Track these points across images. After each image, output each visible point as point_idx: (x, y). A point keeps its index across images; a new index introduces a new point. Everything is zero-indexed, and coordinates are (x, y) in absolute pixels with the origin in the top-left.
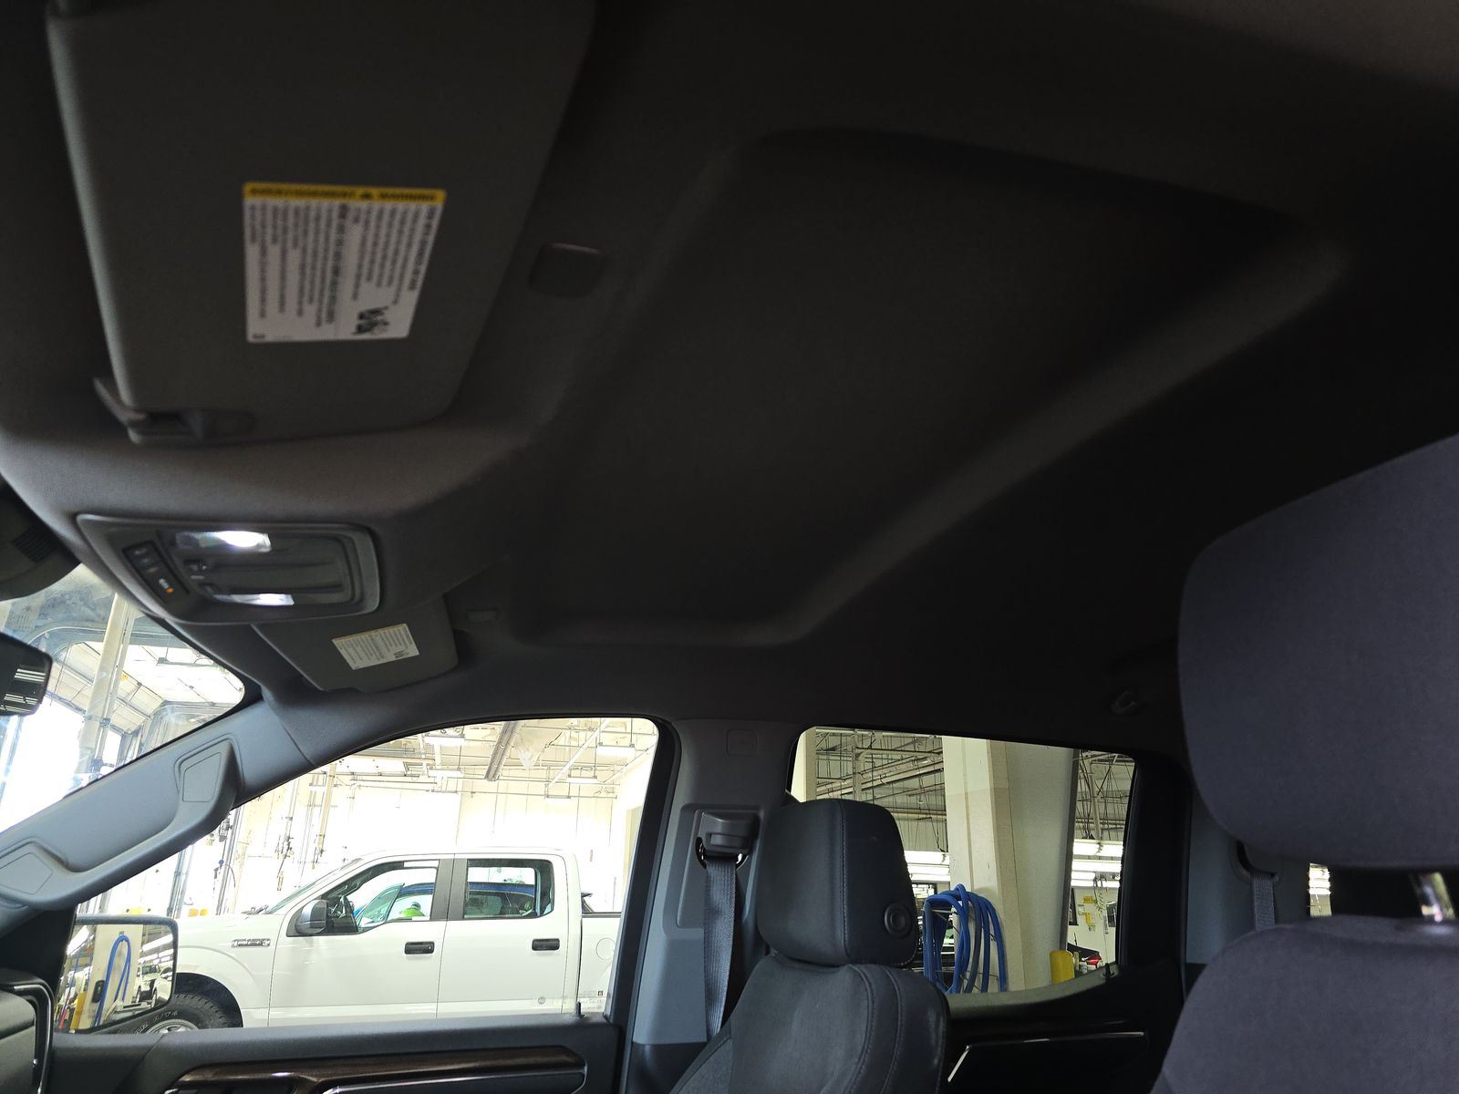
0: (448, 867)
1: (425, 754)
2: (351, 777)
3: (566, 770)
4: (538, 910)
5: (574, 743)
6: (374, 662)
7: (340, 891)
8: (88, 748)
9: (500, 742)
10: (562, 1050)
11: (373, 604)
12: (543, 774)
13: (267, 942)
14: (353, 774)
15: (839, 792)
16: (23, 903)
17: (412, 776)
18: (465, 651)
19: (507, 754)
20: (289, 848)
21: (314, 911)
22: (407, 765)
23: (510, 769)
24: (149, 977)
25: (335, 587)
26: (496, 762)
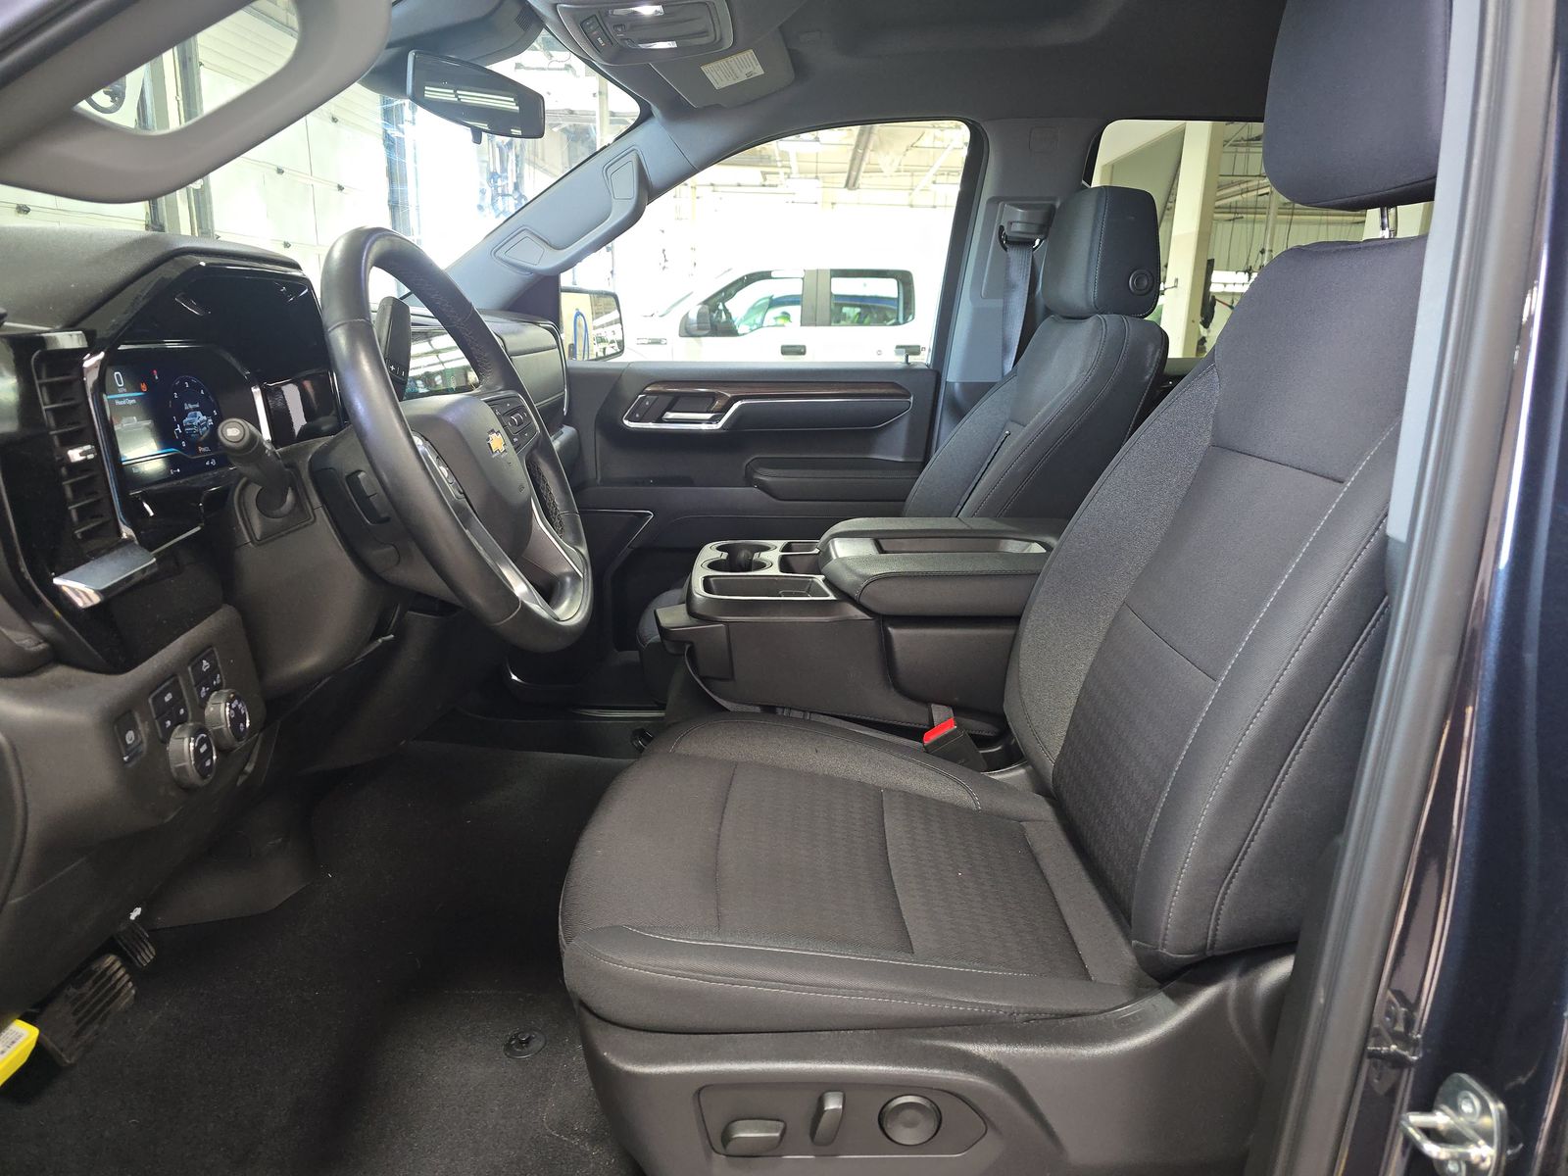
0: (812, 278)
1: (781, 161)
2: (712, 188)
3: (930, 176)
4: (901, 320)
5: (938, 144)
6: (733, 82)
7: (718, 297)
8: (484, 161)
9: (857, 146)
10: (894, 385)
11: (729, 42)
12: (906, 181)
13: (664, 342)
14: (712, 185)
15: (1255, 193)
16: (531, 271)
17: (770, 186)
18: (800, 67)
19: (866, 159)
20: (666, 260)
21: (700, 315)
22: (764, 174)
23: (871, 177)
24: (602, 345)
25: (704, 33)
26: (855, 168)
